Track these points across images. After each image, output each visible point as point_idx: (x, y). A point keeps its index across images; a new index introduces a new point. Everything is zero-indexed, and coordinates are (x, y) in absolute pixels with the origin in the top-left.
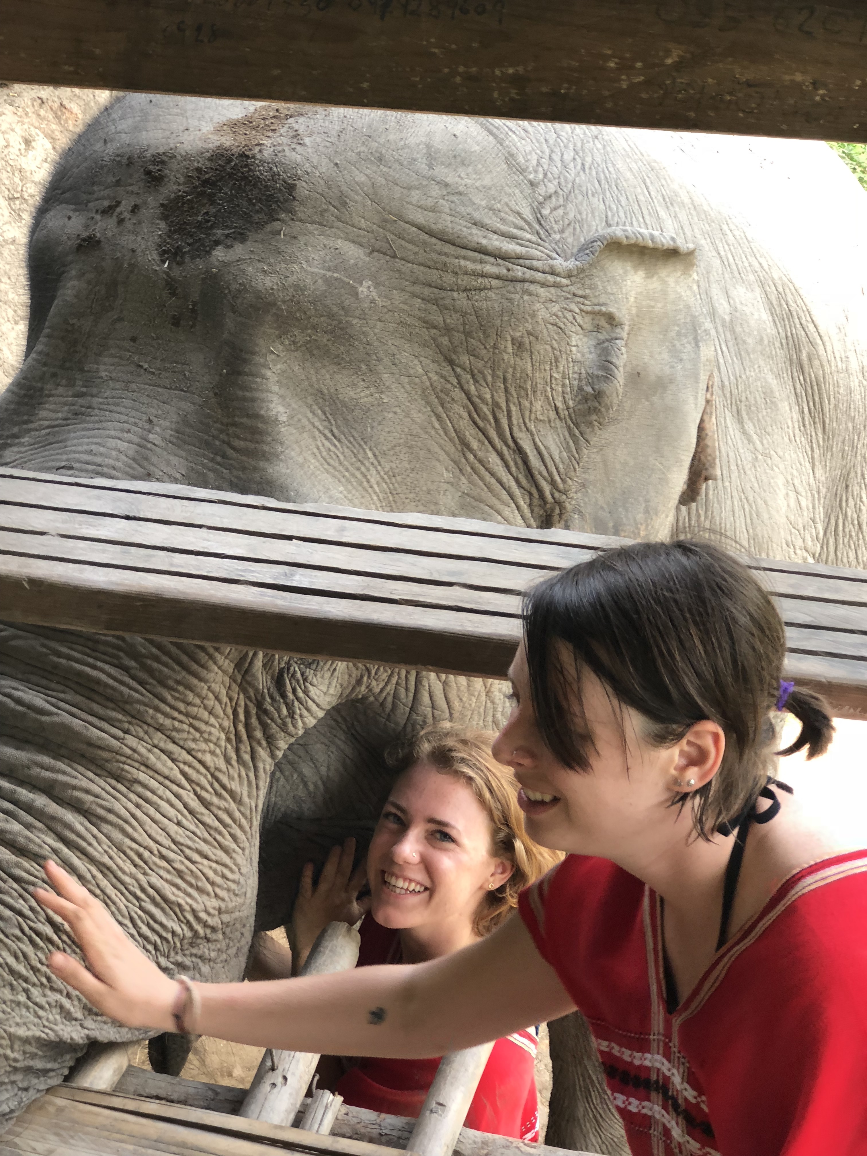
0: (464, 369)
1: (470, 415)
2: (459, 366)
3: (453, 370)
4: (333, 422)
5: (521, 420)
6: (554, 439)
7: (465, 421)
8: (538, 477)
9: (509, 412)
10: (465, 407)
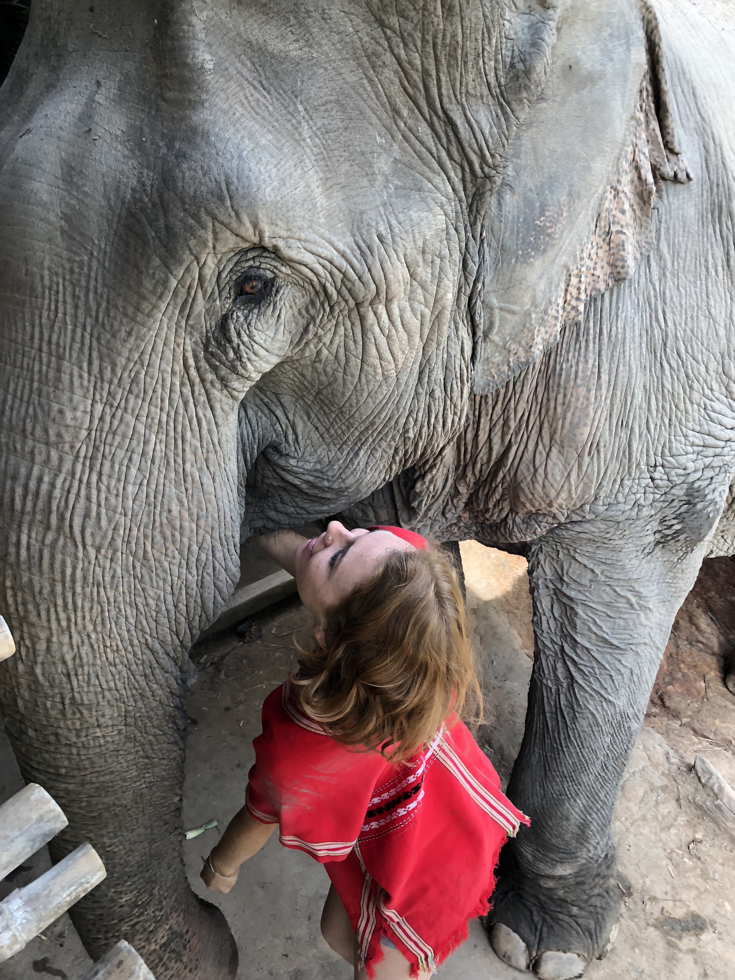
0: (395, 32)
1: (401, 82)
2: (390, 28)
3: (384, 33)
4: (262, 73)
5: (451, 91)
6: (486, 115)
7: (397, 87)
8: (468, 150)
9: (439, 80)
10: (396, 72)
